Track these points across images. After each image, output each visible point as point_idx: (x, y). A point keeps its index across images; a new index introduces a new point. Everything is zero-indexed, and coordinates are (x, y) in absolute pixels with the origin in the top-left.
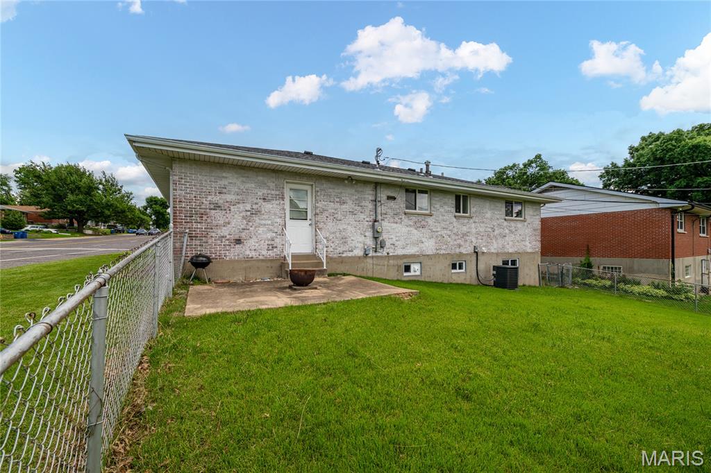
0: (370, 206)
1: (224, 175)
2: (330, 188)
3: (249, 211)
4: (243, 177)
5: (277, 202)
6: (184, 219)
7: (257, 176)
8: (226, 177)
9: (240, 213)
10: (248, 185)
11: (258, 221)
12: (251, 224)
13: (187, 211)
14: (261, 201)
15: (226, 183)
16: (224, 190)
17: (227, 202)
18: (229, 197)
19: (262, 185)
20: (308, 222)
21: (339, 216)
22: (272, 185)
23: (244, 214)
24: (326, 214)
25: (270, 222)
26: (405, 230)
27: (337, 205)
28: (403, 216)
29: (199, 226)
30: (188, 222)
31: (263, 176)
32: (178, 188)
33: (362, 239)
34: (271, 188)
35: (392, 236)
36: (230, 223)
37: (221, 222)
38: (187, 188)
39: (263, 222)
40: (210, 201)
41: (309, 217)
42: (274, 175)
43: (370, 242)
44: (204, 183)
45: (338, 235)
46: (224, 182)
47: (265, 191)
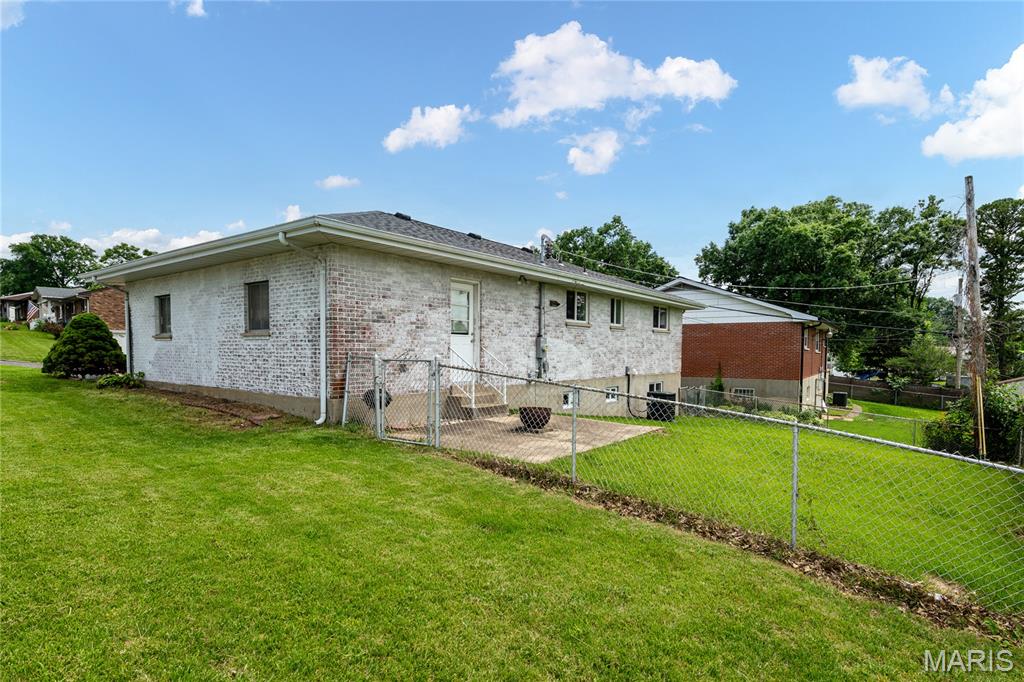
0: (534, 314)
1: (388, 269)
2: (495, 290)
3: (414, 323)
4: (408, 273)
5: (443, 310)
6: (345, 337)
7: (423, 272)
8: (390, 274)
9: (405, 326)
10: (414, 285)
11: (423, 338)
12: (416, 342)
13: (347, 324)
14: (427, 308)
15: (391, 282)
16: (389, 293)
17: (392, 310)
18: (395, 303)
19: (428, 285)
20: (469, 338)
21: (504, 329)
22: (438, 285)
23: (408, 328)
24: (491, 327)
25: (435, 339)
26: (565, 346)
27: (502, 314)
28: (564, 329)
29: (361, 347)
30: (349, 341)
31: (429, 272)
32: (338, 290)
33: (525, 360)
34: (438, 289)
35: (554, 356)
36: (392, 341)
37: (385, 340)
38: (348, 289)
39: (429, 339)
40: (373, 308)
41: (471, 331)
42: (440, 270)
43: (533, 365)
44: (367, 281)
45: (503, 356)
46: (388, 281)
47: (431, 294)
